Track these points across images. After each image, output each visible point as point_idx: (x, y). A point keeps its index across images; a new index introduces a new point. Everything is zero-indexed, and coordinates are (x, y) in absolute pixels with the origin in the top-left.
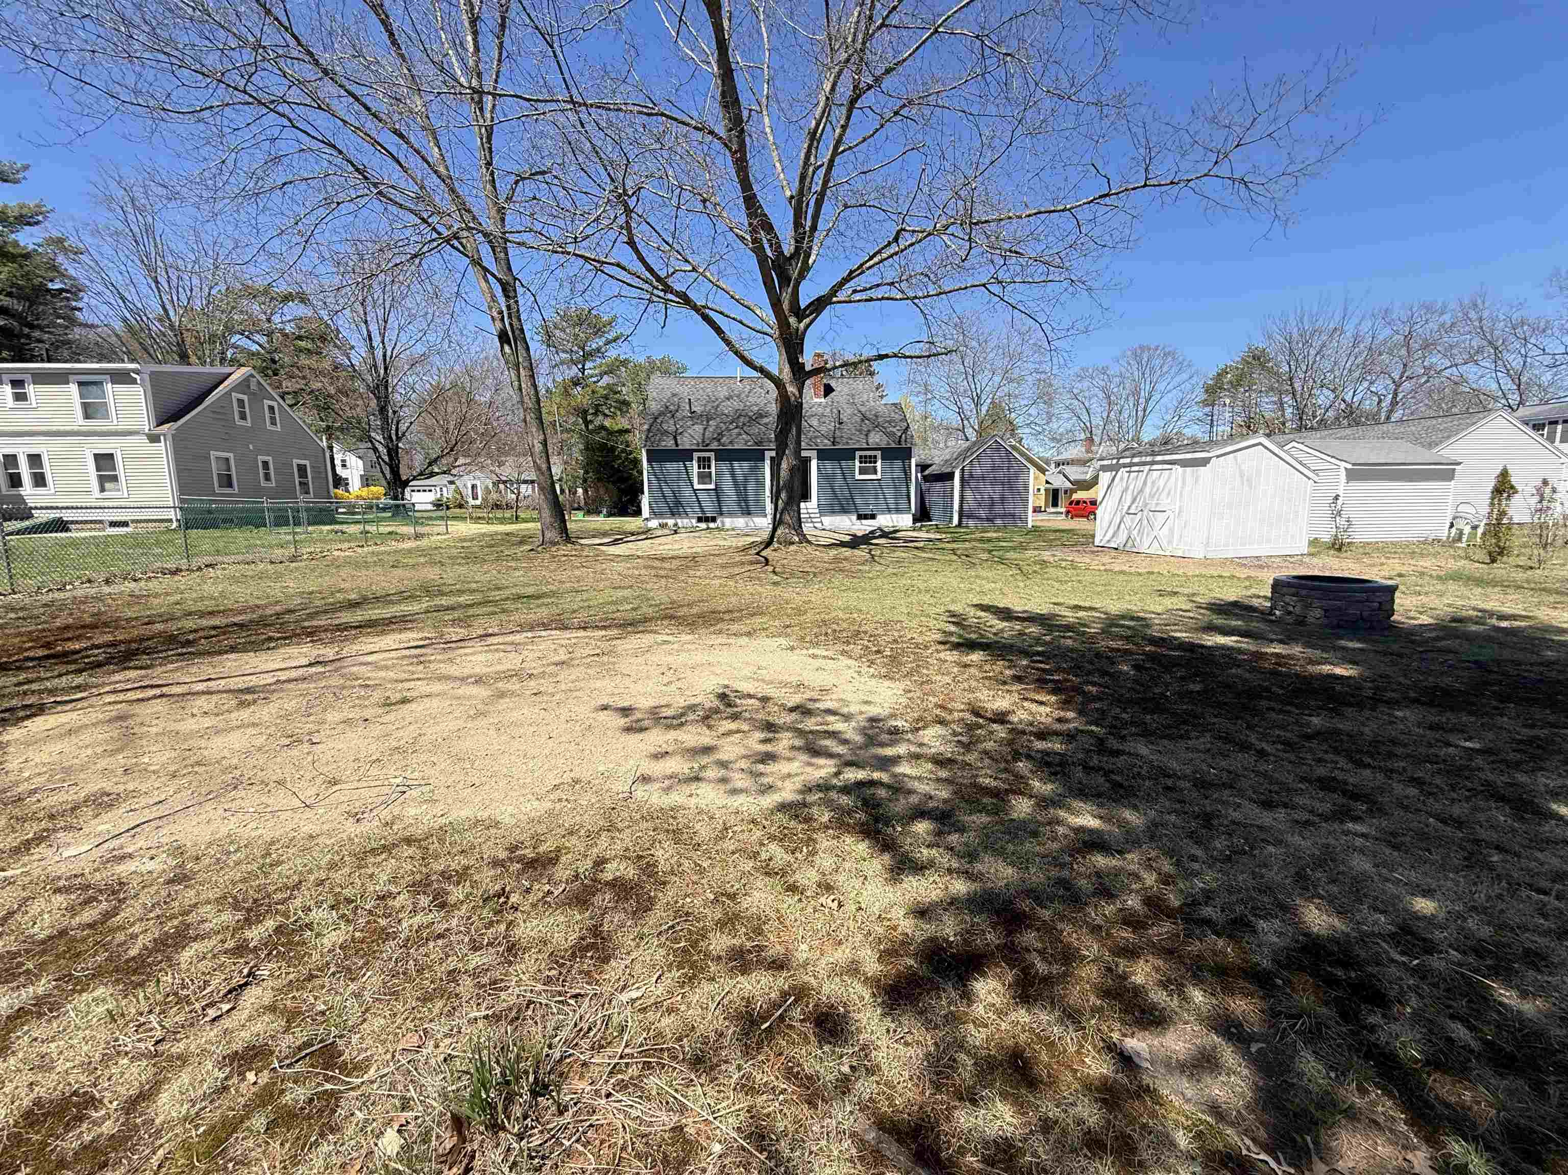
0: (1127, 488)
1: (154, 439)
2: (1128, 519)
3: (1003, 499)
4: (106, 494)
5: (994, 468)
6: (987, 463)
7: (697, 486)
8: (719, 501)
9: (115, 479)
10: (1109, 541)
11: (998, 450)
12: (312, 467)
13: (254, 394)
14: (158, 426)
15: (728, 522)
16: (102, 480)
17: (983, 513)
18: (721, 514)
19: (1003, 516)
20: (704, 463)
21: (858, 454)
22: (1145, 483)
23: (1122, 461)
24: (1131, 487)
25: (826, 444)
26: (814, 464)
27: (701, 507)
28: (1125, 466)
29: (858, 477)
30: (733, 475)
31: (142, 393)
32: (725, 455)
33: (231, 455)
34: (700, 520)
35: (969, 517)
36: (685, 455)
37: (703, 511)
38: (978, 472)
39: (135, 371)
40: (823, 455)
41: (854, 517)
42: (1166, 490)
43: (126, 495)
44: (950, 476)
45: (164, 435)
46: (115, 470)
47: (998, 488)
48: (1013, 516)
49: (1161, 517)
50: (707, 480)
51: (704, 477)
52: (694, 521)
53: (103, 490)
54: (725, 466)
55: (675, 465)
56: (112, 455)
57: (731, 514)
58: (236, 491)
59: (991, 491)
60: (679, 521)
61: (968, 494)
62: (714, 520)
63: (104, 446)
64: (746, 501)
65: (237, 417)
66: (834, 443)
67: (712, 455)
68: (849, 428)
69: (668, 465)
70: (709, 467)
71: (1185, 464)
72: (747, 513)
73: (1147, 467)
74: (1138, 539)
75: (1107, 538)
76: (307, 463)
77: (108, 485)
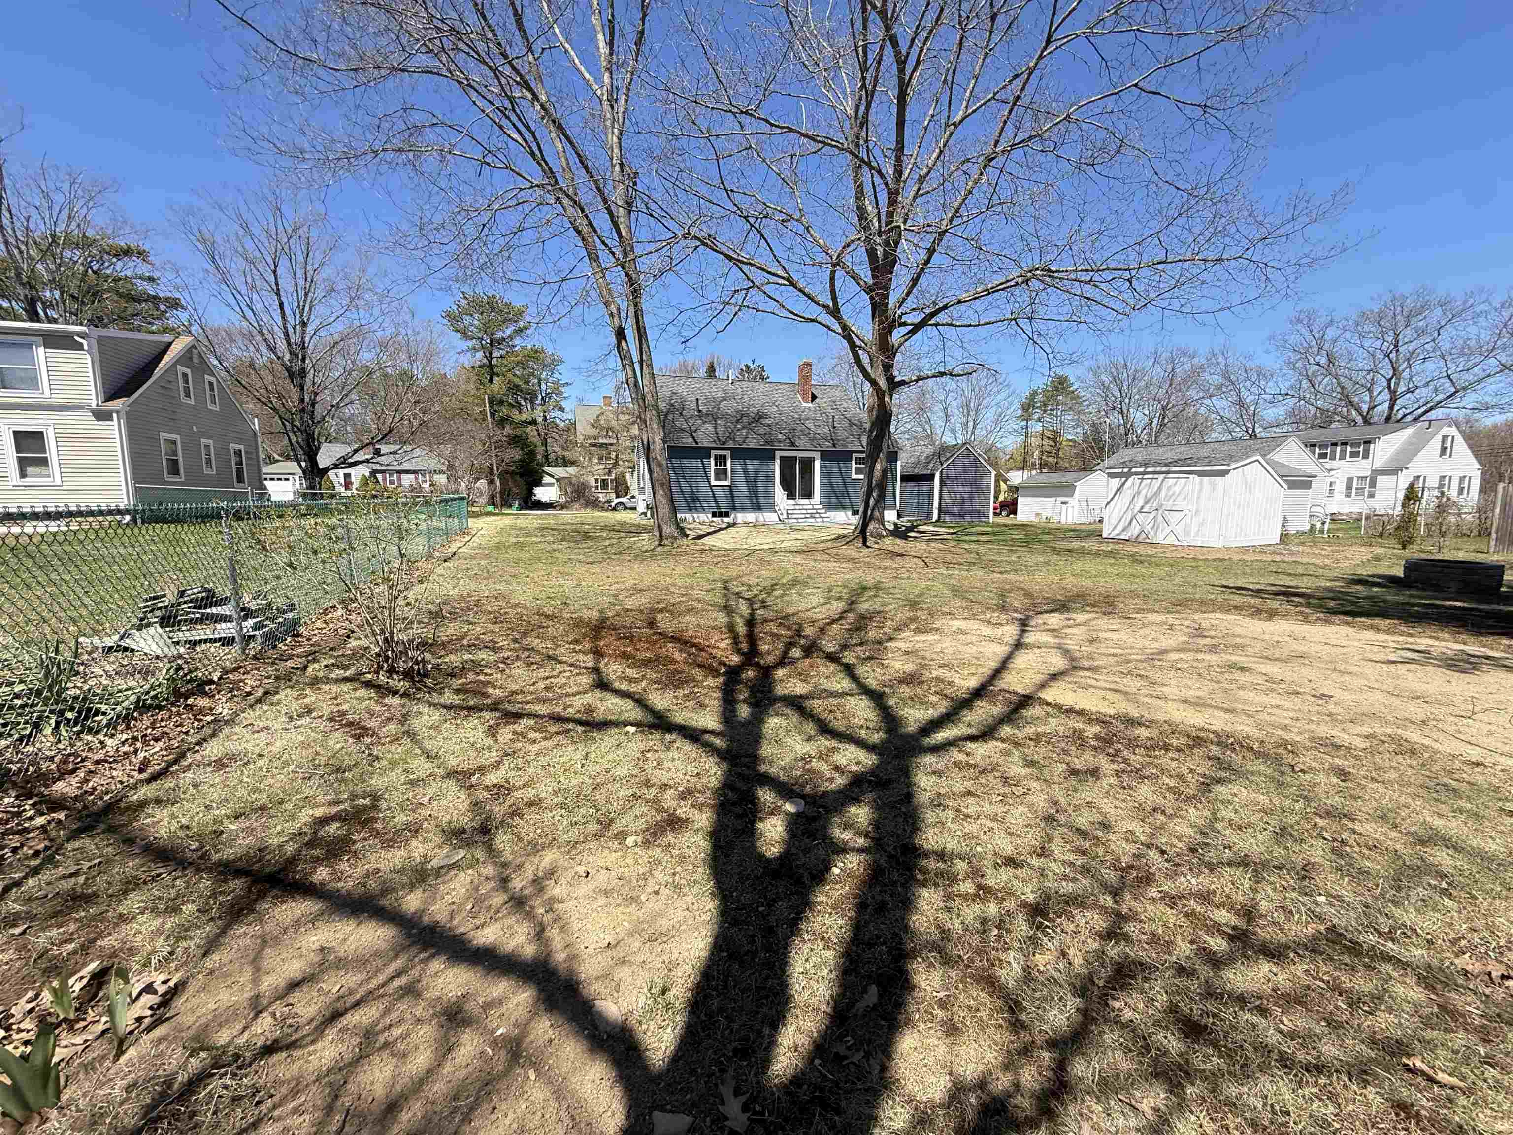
0: (1139, 493)
1: (102, 416)
2: (1140, 517)
3: (971, 498)
4: (28, 481)
5: (965, 471)
6: (960, 466)
7: (713, 483)
8: (732, 497)
9: (44, 462)
10: (1118, 535)
11: (968, 455)
12: (246, 452)
13: (197, 368)
14: (107, 401)
15: (740, 517)
16: (23, 464)
17: (956, 510)
18: (734, 508)
19: (970, 513)
20: (720, 460)
21: (854, 455)
22: (1160, 489)
23: (1133, 470)
24: (1144, 492)
25: (827, 445)
26: (817, 464)
27: (716, 502)
28: (1136, 474)
29: (854, 476)
30: (745, 471)
31: (89, 361)
32: (740, 454)
33: (178, 437)
34: (714, 515)
35: (945, 513)
36: (703, 453)
37: (718, 507)
38: (952, 474)
39: (79, 334)
40: (826, 456)
41: (850, 513)
42: (1183, 496)
43: (58, 482)
44: (931, 478)
45: (118, 412)
46: (45, 452)
47: (968, 489)
48: (979, 512)
49: (1179, 515)
50: (722, 476)
51: (721, 474)
52: (710, 516)
53: (23, 475)
54: (738, 464)
55: (694, 461)
56: (42, 432)
57: (743, 509)
58: (183, 480)
59: (962, 491)
60: (695, 516)
61: (945, 493)
62: (727, 515)
63: (29, 422)
64: (757, 497)
65: (182, 394)
66: (834, 446)
67: (728, 453)
68: (841, 433)
69: (686, 461)
70: (725, 465)
71: (1201, 474)
72: (758, 508)
73: (1162, 476)
74: (1152, 533)
75: (1116, 531)
76: (242, 447)
77: (30, 470)
